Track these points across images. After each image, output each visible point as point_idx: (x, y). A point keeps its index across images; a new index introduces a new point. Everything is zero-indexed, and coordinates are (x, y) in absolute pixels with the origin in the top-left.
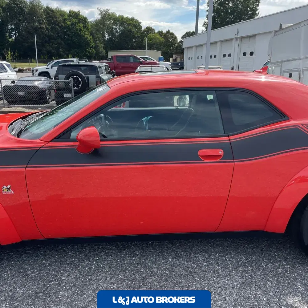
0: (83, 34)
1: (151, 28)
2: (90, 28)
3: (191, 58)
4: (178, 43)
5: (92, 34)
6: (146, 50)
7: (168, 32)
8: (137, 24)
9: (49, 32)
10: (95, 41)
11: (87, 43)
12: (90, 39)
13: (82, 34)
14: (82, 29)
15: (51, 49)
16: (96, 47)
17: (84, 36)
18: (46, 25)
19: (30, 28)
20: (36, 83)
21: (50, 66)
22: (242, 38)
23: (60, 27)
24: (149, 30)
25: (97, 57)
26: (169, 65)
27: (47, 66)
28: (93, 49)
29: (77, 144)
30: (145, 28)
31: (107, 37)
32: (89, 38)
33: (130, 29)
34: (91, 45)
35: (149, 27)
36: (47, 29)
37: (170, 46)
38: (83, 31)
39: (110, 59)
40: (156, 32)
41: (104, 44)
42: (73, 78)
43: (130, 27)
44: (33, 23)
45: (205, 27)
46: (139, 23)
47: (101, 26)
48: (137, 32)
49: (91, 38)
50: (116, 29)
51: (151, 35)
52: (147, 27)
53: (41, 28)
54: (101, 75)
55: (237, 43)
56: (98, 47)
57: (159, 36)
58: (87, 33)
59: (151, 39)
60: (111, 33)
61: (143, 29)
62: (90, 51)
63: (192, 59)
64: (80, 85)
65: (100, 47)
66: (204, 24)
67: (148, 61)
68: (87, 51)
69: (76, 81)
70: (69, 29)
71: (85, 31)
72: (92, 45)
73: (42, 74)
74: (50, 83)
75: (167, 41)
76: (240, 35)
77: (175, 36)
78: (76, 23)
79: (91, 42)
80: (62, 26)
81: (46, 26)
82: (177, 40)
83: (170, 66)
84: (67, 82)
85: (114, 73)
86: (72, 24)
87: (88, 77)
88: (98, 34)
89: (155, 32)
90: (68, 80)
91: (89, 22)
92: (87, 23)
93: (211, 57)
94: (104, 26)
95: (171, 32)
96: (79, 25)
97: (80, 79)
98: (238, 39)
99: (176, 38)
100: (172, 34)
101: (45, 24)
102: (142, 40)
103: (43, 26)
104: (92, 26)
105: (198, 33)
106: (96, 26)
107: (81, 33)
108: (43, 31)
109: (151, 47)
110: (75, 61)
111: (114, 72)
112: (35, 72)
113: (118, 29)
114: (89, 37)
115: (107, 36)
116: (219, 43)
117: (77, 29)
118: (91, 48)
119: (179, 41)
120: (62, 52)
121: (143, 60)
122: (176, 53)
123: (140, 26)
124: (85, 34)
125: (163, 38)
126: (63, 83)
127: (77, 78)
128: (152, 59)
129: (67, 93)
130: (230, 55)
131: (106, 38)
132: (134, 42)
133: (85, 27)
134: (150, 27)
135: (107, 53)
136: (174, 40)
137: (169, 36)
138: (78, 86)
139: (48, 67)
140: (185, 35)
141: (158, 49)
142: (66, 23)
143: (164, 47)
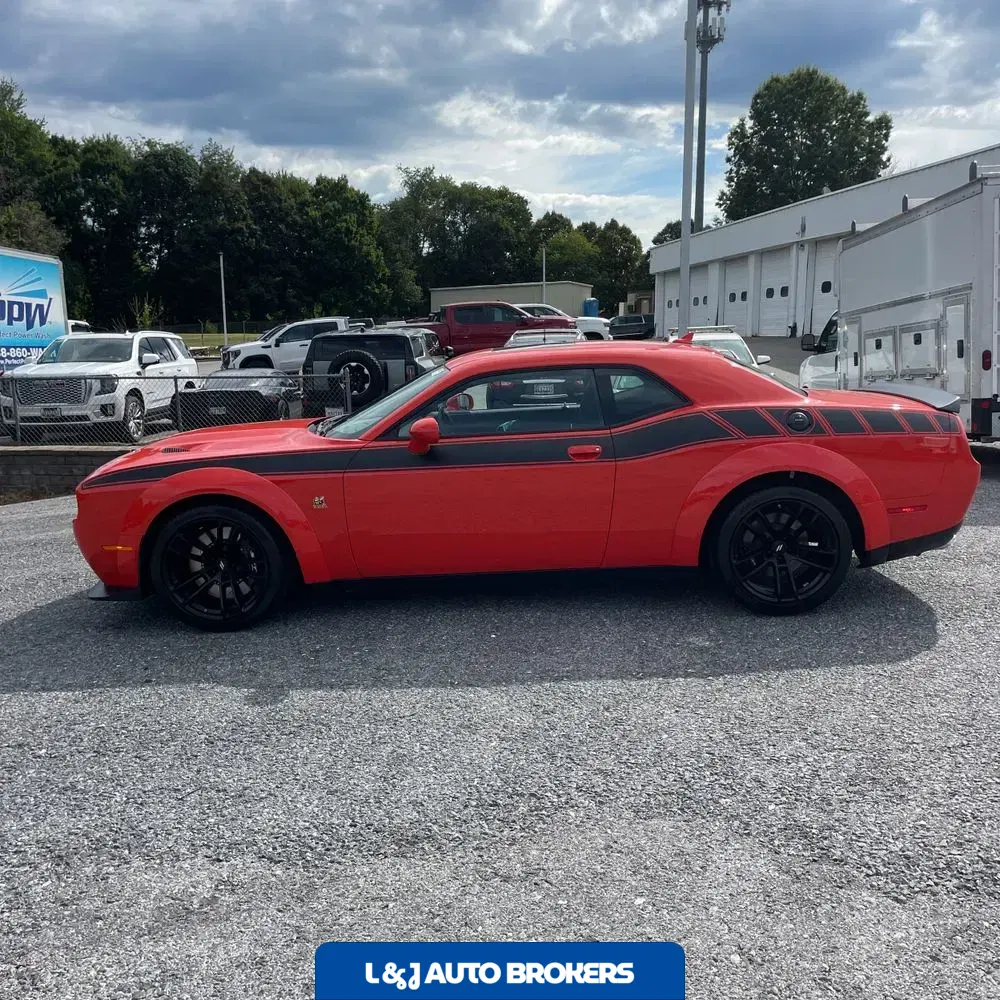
0: (357, 244)
1: (561, 216)
2: (376, 224)
3: (674, 304)
4: (644, 256)
5: (381, 243)
6: (544, 283)
7: (613, 225)
8: (515, 207)
9: (258, 242)
10: (391, 260)
11: (367, 269)
12: (377, 257)
13: (353, 242)
14: (354, 230)
15: (263, 290)
16: (393, 281)
17: (360, 250)
18: (250, 222)
19: (202, 232)
20: (255, 385)
21: (272, 341)
22: (817, 243)
23: (288, 226)
24: (554, 222)
25: (395, 309)
26: (606, 325)
27: (265, 340)
28: (386, 287)
29: (408, 443)
30: (541, 216)
31: (426, 248)
32: (375, 254)
33: (496, 224)
34: (380, 274)
35: (553, 213)
36: (253, 234)
37: (617, 267)
38: (357, 233)
39: (436, 314)
40: (575, 226)
41: (418, 271)
42: (349, 366)
43: (496, 216)
44: (211, 218)
45: (723, 207)
46: (522, 202)
47: (410, 217)
48: (518, 230)
49: (380, 253)
50: (453, 223)
51: (560, 237)
52: (548, 213)
53: (233, 231)
54: (417, 360)
55: (804, 256)
56: (399, 278)
57: (583, 240)
58: (367, 239)
59: (561, 248)
60: (439, 237)
61: (534, 220)
62: (377, 291)
63: (677, 306)
64: (367, 386)
65: (406, 278)
66: (720, 199)
67: (544, 317)
68: (366, 293)
69: (357, 377)
70: (316, 232)
71: (362, 236)
72: (384, 275)
73: (251, 362)
74: (282, 384)
75: (610, 252)
76: (809, 235)
77: (635, 237)
78: (337, 212)
79: (378, 264)
80: (295, 222)
81: (248, 226)
82: (640, 249)
83: (608, 329)
84: (334, 379)
85: (450, 354)
86: (325, 216)
87: (385, 363)
88: (399, 243)
89: (571, 226)
90: (338, 372)
91: (373, 208)
92: (367, 212)
93: (696, 301)
94: (417, 216)
95: (621, 225)
96: (344, 217)
97: (366, 371)
98: (806, 246)
99: (635, 241)
100: (625, 231)
101: (244, 219)
102: (533, 253)
103: (239, 225)
104: (383, 221)
105: (704, 226)
106: (393, 218)
107: (349, 241)
108: (240, 239)
109: (557, 273)
110: (342, 324)
111: (451, 351)
112: (231, 359)
113: (461, 224)
114: (372, 250)
115: (426, 245)
116: (752, 260)
117: (338, 231)
118: (378, 282)
119: (645, 251)
120: (294, 297)
121: (529, 315)
122: (635, 289)
123: (526, 211)
124: (361, 243)
125: (597, 243)
126: (325, 382)
127: (359, 369)
128: (554, 313)
129: (333, 406)
130: (784, 291)
131: (425, 251)
132: (509, 260)
133: (361, 223)
134: (557, 212)
135: (427, 295)
136: (631, 250)
137: (615, 238)
138: (362, 388)
139: (268, 343)
140: (665, 231)
141: (580, 277)
142: (307, 214)
143: (600, 270)
